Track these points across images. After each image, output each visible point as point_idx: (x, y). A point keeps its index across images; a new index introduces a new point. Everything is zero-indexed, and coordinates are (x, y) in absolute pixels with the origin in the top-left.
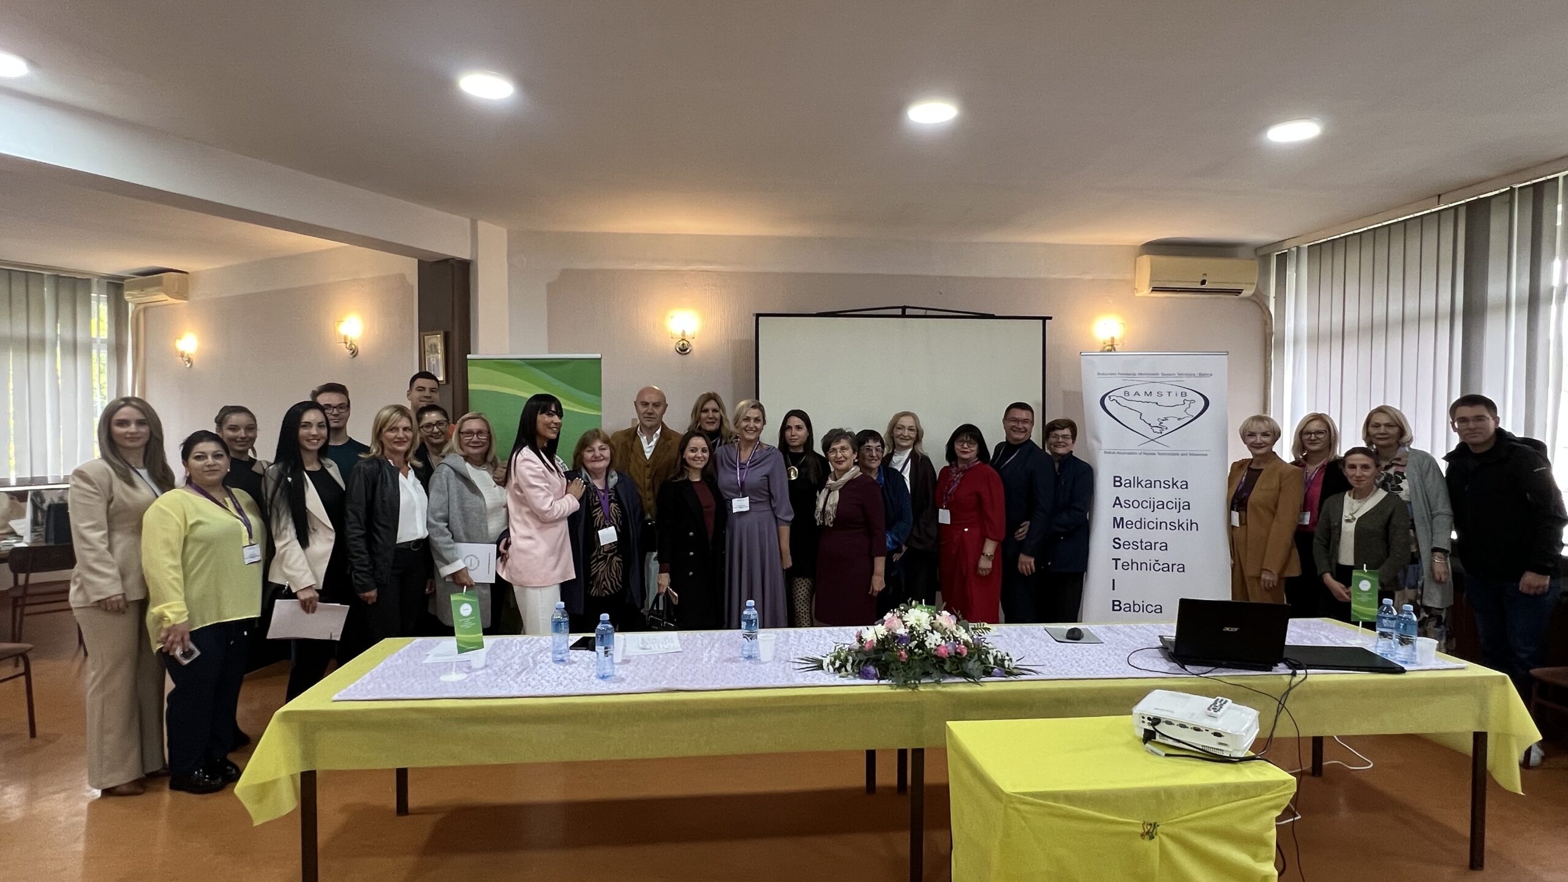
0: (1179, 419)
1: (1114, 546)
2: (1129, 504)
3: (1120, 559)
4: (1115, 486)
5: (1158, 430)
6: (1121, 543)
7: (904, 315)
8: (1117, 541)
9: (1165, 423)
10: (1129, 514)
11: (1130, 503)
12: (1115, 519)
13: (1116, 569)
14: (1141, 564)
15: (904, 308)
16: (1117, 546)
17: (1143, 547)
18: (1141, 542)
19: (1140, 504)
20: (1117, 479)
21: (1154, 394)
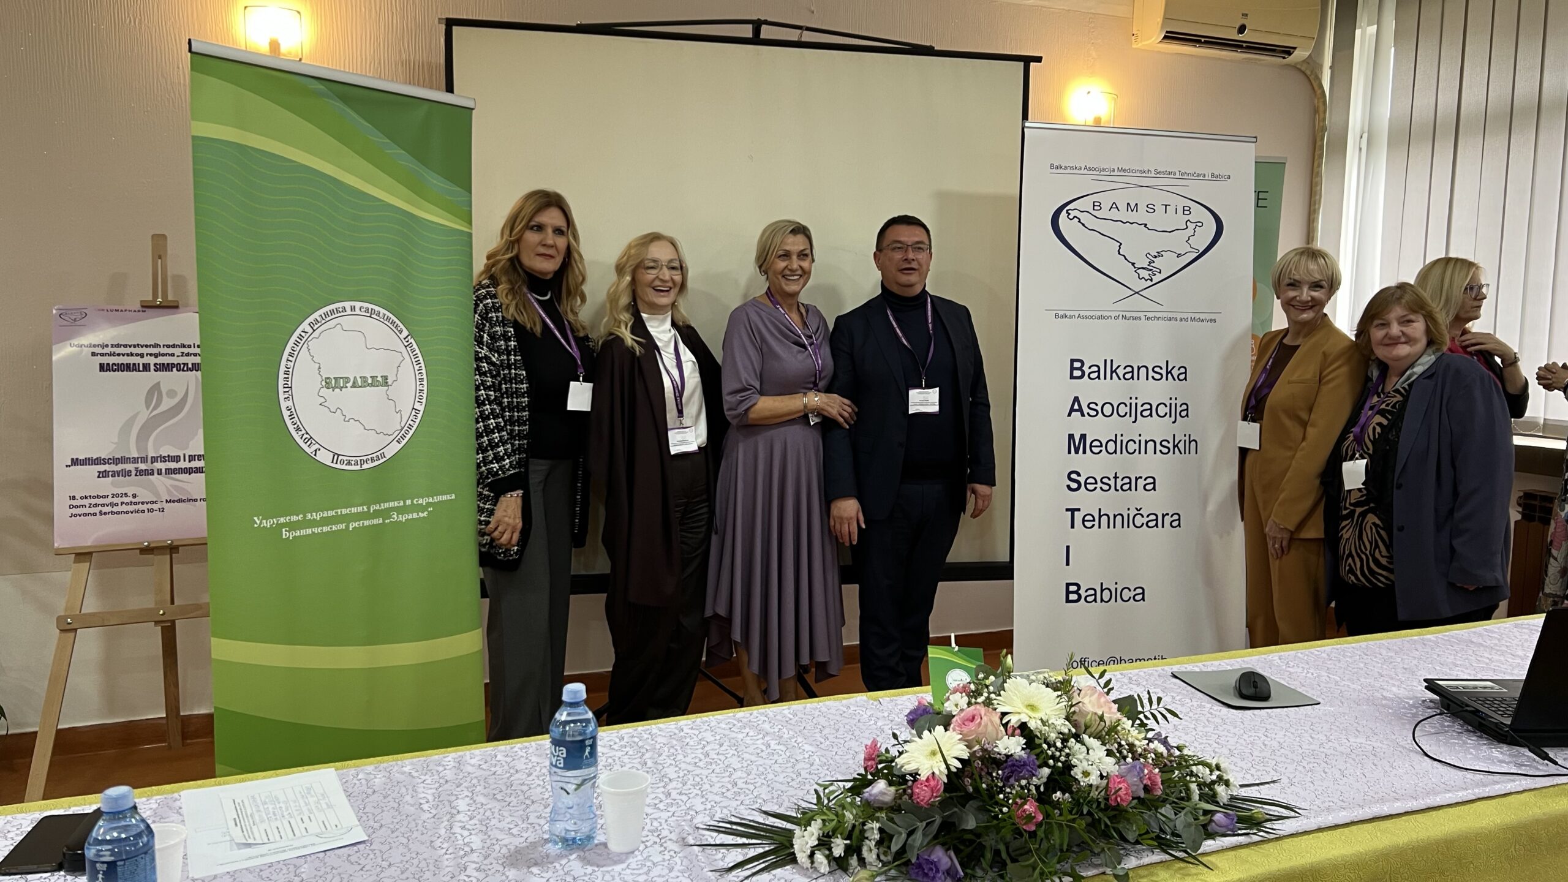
0: (1179, 256)
1: (1068, 487)
2: (1096, 411)
3: (1079, 510)
4: (1072, 377)
5: (1144, 274)
6: (1082, 480)
7: (756, 40)
8: (1074, 476)
9: (1158, 263)
10: (1097, 429)
11: (1099, 408)
12: (1071, 437)
13: (1073, 526)
14: (1115, 516)
15: (757, 25)
16: (1074, 485)
17: (1118, 487)
18: (1116, 477)
19: (1115, 410)
20: (1077, 365)
21: (1142, 208)
